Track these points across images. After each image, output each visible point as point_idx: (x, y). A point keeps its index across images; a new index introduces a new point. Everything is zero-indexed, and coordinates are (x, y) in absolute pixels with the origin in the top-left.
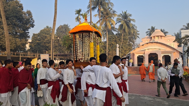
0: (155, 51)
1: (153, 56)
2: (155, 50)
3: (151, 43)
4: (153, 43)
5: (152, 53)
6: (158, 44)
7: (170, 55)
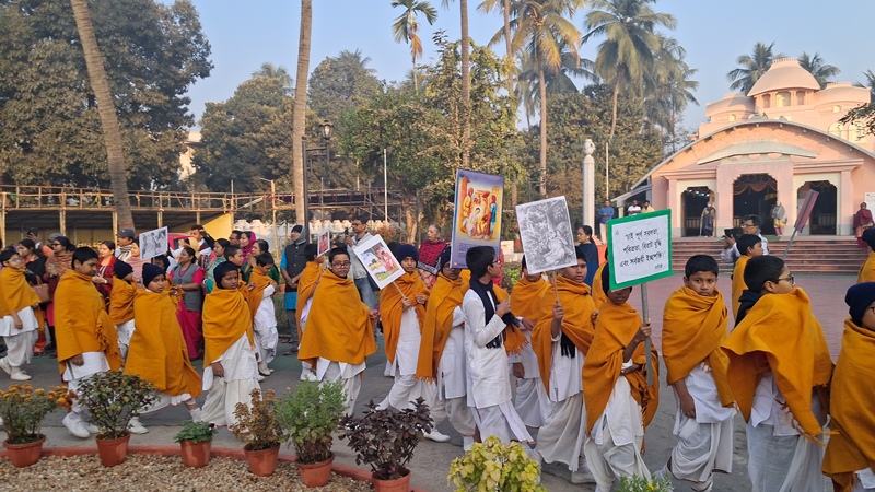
0: (765, 164)
1: (757, 188)
2: (764, 159)
3: (747, 129)
4: (758, 129)
5: (751, 176)
6: (778, 131)
7: (833, 180)
